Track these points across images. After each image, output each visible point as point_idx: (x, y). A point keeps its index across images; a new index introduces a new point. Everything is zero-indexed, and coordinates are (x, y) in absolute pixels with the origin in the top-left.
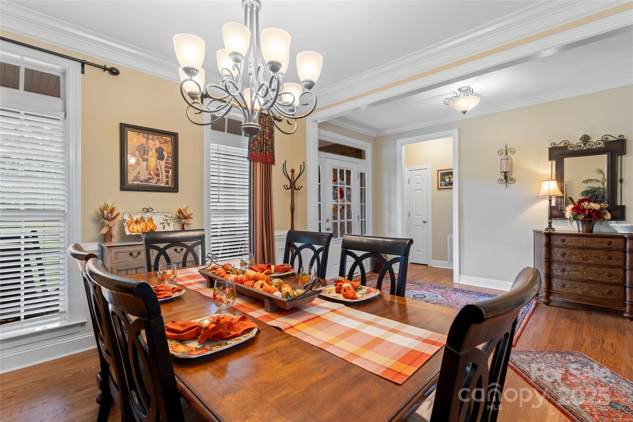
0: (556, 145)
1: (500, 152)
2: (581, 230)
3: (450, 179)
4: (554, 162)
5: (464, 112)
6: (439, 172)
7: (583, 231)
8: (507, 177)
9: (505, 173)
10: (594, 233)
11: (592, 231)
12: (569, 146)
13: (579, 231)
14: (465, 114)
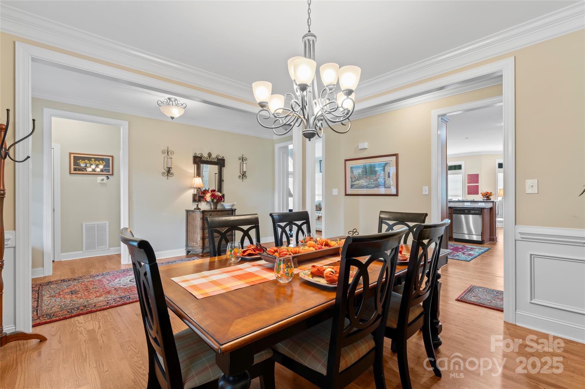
0: (197, 155)
1: (163, 152)
2: (212, 208)
3: (86, 164)
4: (196, 165)
5: (172, 118)
6: (72, 156)
7: (213, 209)
8: (169, 171)
9: (169, 168)
10: (217, 209)
11: (216, 209)
12: (203, 157)
13: (211, 209)
14: (173, 119)
